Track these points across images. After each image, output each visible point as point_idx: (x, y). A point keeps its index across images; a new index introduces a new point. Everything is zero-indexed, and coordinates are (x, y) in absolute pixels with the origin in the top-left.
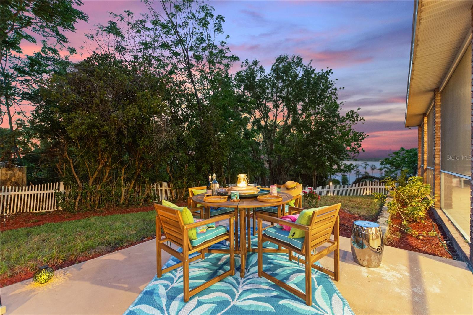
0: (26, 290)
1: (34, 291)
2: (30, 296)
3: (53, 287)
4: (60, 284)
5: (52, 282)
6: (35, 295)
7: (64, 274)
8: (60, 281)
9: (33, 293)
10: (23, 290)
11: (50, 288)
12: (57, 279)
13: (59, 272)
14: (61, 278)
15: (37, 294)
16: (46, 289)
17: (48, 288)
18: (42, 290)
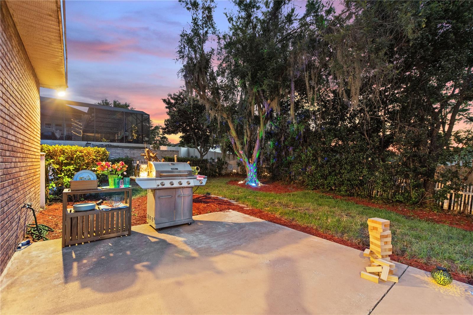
0: (424, 279)
1: (427, 284)
2: (422, 285)
3: (444, 292)
4: (453, 295)
5: (448, 288)
6: (425, 287)
7: (466, 290)
8: (456, 293)
9: (425, 285)
10: (422, 278)
11: (441, 291)
12: (455, 290)
13: (463, 286)
14: (459, 291)
15: (427, 288)
16: (436, 290)
17: (439, 290)
18: (433, 288)
